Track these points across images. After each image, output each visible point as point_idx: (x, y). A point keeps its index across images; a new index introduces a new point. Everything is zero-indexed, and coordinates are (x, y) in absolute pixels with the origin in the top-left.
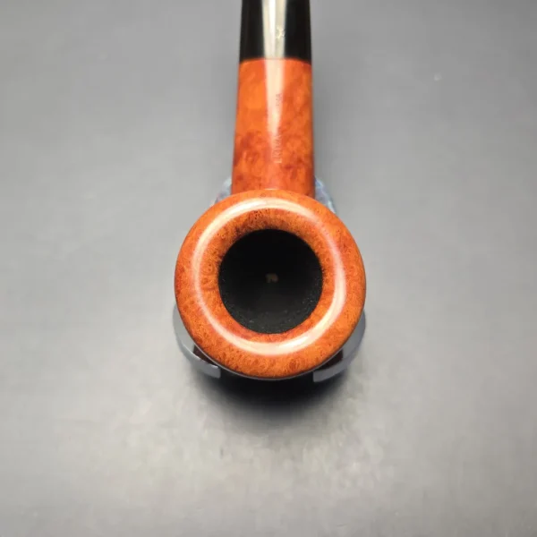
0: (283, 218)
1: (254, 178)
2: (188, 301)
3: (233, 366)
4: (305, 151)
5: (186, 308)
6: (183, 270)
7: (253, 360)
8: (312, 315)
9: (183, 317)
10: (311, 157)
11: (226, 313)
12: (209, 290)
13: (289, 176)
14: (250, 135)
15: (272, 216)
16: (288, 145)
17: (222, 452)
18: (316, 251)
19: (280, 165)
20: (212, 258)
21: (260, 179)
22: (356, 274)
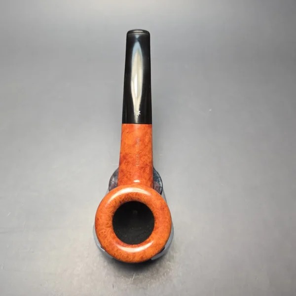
0: (139, 197)
1: (128, 172)
2: (100, 232)
3: (118, 258)
4: (149, 160)
5: (99, 235)
6: (98, 219)
7: (126, 256)
8: (150, 237)
9: (98, 238)
10: (152, 162)
11: (116, 236)
12: (109, 227)
13: (142, 171)
14: (127, 154)
15: (134, 196)
16: (142, 159)
17: (113, 287)
18: (152, 210)
19: (139, 167)
20: (110, 214)
21: (130, 172)
22: (167, 220)
